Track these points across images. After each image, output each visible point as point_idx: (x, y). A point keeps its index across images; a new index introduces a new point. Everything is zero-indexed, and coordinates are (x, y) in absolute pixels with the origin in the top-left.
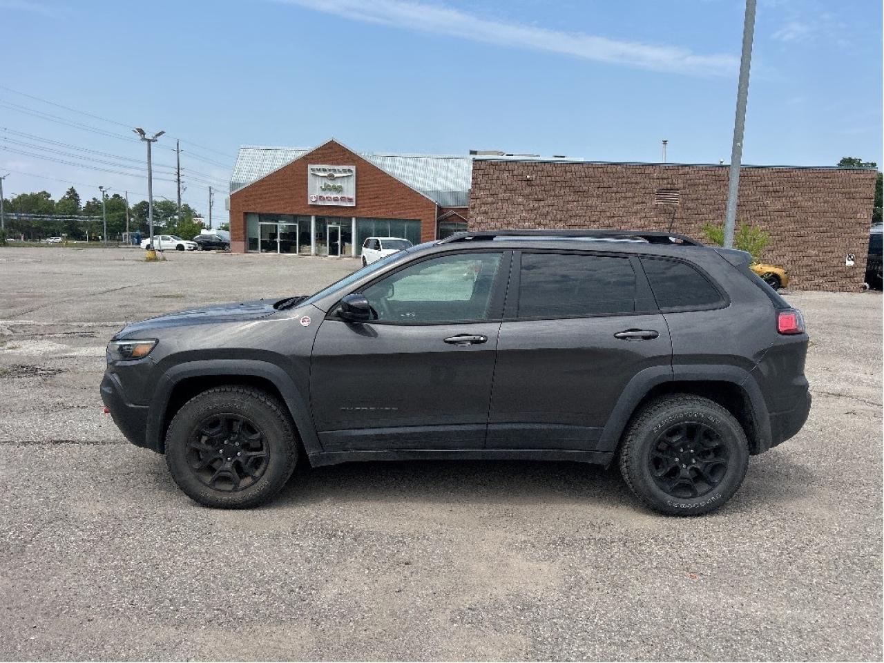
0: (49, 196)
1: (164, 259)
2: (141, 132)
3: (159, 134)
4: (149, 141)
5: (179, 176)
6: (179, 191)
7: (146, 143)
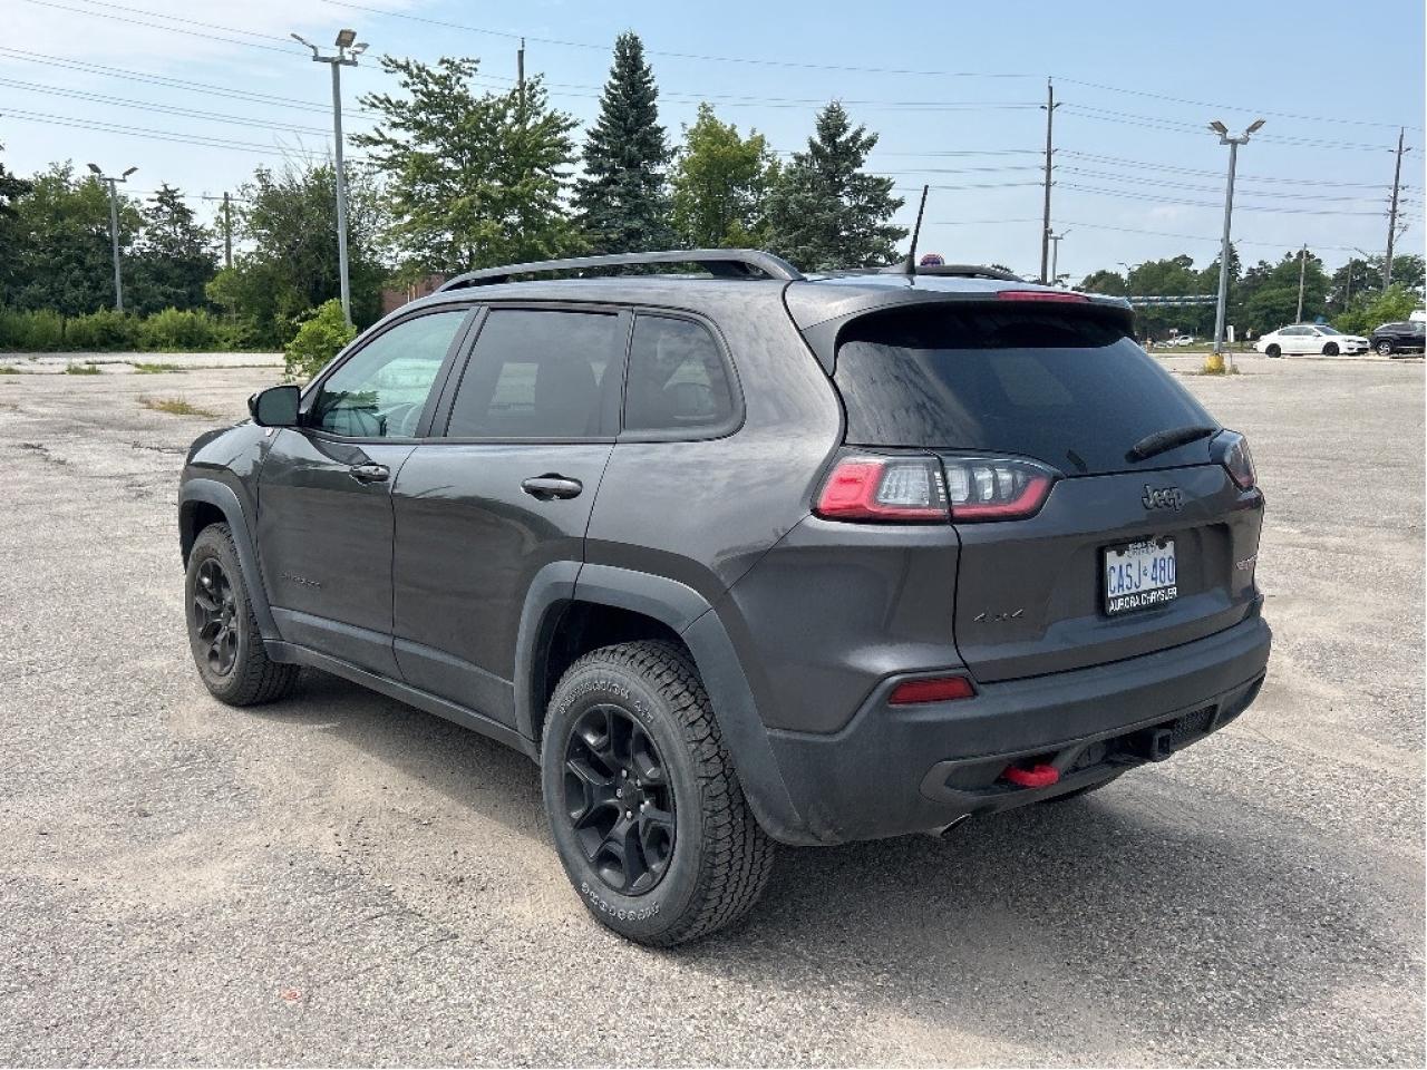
0: (1190, 262)
1: (1235, 371)
2: (1219, 127)
3: (1253, 128)
4: (1234, 143)
5: (1395, 204)
6: (1392, 234)
7: (1229, 146)
